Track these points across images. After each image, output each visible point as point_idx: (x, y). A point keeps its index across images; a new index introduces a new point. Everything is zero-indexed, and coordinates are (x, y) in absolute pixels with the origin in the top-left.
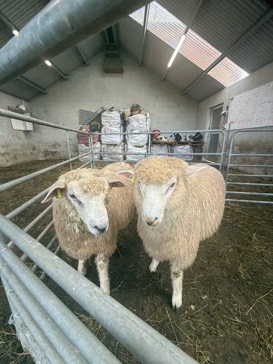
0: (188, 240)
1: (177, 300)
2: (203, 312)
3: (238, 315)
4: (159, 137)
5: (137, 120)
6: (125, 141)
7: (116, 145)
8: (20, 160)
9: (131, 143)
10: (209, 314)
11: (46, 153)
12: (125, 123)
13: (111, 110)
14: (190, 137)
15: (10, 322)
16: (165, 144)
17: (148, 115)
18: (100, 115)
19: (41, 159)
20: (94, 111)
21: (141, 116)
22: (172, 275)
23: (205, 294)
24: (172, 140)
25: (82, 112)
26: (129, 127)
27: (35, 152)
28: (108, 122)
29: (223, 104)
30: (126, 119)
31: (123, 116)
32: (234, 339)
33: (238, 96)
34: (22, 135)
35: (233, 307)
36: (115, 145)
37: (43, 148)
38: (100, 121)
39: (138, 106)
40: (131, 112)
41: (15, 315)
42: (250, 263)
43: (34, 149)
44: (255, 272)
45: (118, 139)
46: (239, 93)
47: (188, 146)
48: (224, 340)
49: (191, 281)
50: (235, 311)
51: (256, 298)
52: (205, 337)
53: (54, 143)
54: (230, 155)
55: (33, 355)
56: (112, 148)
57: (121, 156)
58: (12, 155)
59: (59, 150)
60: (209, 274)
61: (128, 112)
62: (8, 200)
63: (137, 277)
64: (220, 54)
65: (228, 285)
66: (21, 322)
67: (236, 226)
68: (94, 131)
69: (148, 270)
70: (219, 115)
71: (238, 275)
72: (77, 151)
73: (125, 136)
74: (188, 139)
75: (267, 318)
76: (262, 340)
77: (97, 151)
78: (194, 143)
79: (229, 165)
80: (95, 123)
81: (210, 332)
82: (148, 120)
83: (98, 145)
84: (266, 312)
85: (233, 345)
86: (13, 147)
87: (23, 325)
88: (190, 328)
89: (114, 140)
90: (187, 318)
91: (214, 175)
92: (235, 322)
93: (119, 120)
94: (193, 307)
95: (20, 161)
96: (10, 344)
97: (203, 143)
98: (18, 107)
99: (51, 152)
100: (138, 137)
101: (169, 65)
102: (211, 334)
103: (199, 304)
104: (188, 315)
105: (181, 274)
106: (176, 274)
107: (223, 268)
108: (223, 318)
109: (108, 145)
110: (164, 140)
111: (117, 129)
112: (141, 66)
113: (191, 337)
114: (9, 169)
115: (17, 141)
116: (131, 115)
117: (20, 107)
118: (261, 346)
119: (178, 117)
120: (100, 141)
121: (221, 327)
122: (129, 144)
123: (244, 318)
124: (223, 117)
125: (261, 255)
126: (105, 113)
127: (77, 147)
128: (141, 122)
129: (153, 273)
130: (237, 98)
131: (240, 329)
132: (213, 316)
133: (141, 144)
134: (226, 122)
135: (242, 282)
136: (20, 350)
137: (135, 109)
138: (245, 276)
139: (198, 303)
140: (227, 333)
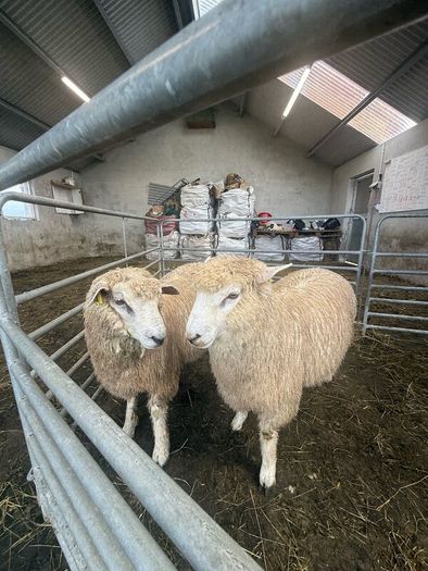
0: (278, 383)
1: (268, 475)
2: (307, 498)
3: (364, 510)
4: (268, 224)
5: (235, 198)
6: (215, 229)
7: (202, 236)
8: (64, 256)
9: (224, 233)
10: (316, 501)
11: (100, 246)
12: (215, 203)
13: (196, 183)
14: (319, 224)
15: (29, 478)
16: (277, 234)
17: (252, 190)
18: (179, 191)
19: (92, 255)
20: (171, 185)
21: (240, 192)
22: (262, 436)
23: (314, 471)
24: (289, 228)
25: (153, 187)
26: (222, 210)
27: (84, 245)
28: (190, 201)
29: (373, 171)
30: (218, 197)
31: (213, 192)
32: (353, 545)
33: (399, 158)
34: (69, 221)
35: (357, 496)
36: (200, 236)
37: (95, 240)
38: (179, 200)
39: (236, 176)
40: (226, 185)
41: (35, 468)
42: (397, 429)
43: (83, 241)
44: (403, 446)
45: (205, 227)
46: (400, 154)
47: (316, 239)
48: (336, 545)
49: (295, 450)
50: (360, 503)
51: (398, 487)
52: (305, 536)
53: (111, 232)
54: (375, 254)
55: (55, 526)
56: (195, 240)
57: (209, 253)
58: (52, 250)
59: (117, 242)
60: (324, 442)
61: (221, 185)
62: (42, 313)
63: (212, 436)
64: (367, 94)
65: (355, 462)
66: (41, 478)
67: (381, 370)
68: (169, 214)
69: (230, 427)
70: (367, 188)
71: (373, 447)
72: (144, 244)
73: (215, 222)
74: (316, 227)
75: (412, 518)
76: (398, 552)
77: (173, 245)
78: (325, 233)
79: (373, 271)
80: (171, 204)
81: (314, 529)
82: (253, 197)
83: (174, 235)
84: (412, 510)
85: (349, 554)
86: (55, 238)
87: (44, 482)
88: (282, 520)
89: (198, 227)
90: (280, 505)
91: (335, 285)
92: (357, 519)
93: (206, 198)
94: (291, 489)
95: (63, 258)
96: (28, 510)
97: (341, 233)
98: (64, 181)
99: (107, 246)
100: (235, 224)
101: (286, 113)
102: (315, 533)
103: (303, 485)
104: (283, 500)
105: (275, 435)
106: (268, 436)
107: (349, 434)
108: (338, 512)
109: (189, 235)
110: (276, 228)
111: (204, 211)
112: (242, 116)
113: (284, 533)
114: (49, 269)
115: (61, 228)
116: (226, 190)
117: (67, 181)
118: (395, 561)
119: (300, 193)
120: (178, 230)
121: (334, 523)
122: (221, 234)
123: (373, 516)
124: (373, 192)
125: (418, 419)
126: (186, 188)
127: (144, 238)
128: (240, 201)
129: (237, 432)
130: (396, 162)
131: (364, 531)
132: (322, 507)
133: (240, 235)
134: (377, 199)
135: (379, 459)
136: (40, 519)
137: (232, 181)
138: (384, 449)
139: (301, 485)
140: (341, 534)
